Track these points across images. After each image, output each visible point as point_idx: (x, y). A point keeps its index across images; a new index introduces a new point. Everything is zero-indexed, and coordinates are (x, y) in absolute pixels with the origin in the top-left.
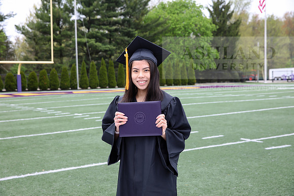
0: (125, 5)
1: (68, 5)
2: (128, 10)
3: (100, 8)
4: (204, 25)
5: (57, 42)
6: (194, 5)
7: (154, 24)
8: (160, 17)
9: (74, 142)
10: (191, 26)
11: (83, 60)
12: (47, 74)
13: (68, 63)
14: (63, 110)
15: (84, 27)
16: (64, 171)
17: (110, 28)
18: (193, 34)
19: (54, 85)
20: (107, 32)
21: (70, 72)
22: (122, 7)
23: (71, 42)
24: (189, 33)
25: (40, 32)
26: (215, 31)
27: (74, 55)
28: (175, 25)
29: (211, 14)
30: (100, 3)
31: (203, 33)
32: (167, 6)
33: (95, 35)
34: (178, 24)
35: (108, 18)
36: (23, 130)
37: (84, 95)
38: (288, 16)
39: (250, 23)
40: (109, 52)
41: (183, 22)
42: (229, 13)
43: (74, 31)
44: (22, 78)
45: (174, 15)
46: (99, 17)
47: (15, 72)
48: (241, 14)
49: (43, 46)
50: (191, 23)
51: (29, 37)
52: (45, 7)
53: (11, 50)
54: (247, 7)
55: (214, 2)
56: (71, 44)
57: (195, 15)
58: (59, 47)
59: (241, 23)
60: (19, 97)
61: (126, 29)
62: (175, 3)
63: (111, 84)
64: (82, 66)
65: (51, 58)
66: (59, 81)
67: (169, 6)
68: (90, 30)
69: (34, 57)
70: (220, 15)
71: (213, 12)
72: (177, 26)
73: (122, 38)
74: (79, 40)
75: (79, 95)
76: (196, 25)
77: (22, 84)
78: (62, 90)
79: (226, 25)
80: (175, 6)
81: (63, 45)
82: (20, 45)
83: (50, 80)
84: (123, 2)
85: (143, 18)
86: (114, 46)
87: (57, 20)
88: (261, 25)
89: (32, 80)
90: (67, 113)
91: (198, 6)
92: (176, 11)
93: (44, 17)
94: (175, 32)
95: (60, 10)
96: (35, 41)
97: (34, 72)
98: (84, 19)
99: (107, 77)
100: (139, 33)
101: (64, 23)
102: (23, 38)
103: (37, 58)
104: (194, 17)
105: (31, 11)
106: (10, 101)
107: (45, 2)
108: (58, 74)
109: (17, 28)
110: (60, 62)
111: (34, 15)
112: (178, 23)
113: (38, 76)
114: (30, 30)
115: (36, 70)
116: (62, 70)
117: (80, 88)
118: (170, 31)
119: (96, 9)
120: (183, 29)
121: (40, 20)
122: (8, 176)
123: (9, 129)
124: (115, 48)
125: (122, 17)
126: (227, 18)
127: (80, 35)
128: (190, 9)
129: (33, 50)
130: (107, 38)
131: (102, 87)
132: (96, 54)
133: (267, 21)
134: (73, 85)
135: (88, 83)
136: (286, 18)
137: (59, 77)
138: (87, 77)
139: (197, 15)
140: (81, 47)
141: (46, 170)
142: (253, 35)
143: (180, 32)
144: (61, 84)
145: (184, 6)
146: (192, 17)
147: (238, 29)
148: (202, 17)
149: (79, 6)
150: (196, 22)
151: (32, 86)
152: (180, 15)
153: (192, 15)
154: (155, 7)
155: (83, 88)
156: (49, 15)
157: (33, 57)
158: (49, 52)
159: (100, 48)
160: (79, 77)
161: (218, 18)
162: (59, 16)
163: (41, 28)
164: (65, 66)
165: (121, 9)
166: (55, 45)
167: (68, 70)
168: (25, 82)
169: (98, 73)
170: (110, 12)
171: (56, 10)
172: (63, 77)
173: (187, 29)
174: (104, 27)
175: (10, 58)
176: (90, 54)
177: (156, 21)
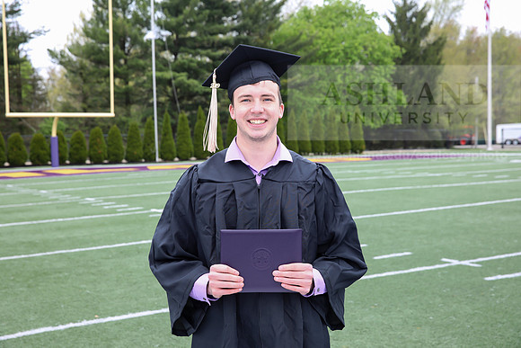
0: (239, 12)
1: (140, 13)
2: (246, 22)
3: (195, 17)
4: (379, 47)
5: (120, 78)
6: (362, 12)
7: (290, 47)
8: (301, 34)
10: (356, 48)
11: (166, 110)
12: (103, 136)
13: (139, 115)
14: (131, 201)
15: (167, 52)
16: (132, 319)
17: (214, 54)
18: (360, 63)
19: (115, 155)
20: (208, 60)
21: (142, 132)
22: (235, 16)
23: (145, 78)
24: (353, 62)
25: (91, 61)
26: (398, 58)
27: (151, 101)
28: (328, 47)
29: (393, 27)
30: (196, 9)
31: (379, 60)
32: (315, 14)
33: (186, 67)
34: (334, 46)
35: (209, 37)
36: (61, 240)
37: (166, 172)
39: (461, 42)
41: (342, 42)
42: (424, 25)
43: (151, 60)
44: (59, 143)
45: (327, 30)
46: (193, 34)
47: (47, 131)
48: (445, 27)
49: (97, 85)
50: (356, 44)
51: (74, 70)
52: (100, 18)
53: (40, 93)
54: (457, 14)
55: (397, 7)
56: (144, 82)
57: (364, 29)
58: (124, 87)
59: (446, 44)
60: (55, 177)
62: (328, 9)
64: (164, 121)
65: (109, 106)
66: (124, 147)
67: (318, 13)
68: (179, 56)
69: (81, 104)
70: (409, 28)
71: (396, 24)
72: (332, 49)
74: (160, 74)
75: (160, 173)
76: (365, 48)
77: (59, 152)
78: (130, 161)
79: (419, 47)
80: (329, 14)
81: (131, 84)
82: (56, 83)
83: (109, 146)
84: (236, 7)
85: (272, 35)
87: (120, 40)
88: (481, 45)
89: (78, 146)
90: (138, 208)
91: (369, 13)
92: (330, 23)
93: (99, 36)
95: (125, 22)
96: (82, 77)
97: (80, 132)
98: (168, 38)
101: (132, 45)
102: (61, 71)
103: (85, 106)
104: (362, 33)
106: (38, 184)
107: (100, 9)
108: (122, 135)
109: (52, 54)
110: (125, 113)
111: (81, 31)
112: (333, 44)
113: (87, 138)
114: (74, 58)
115: (84, 128)
116: (130, 128)
117: (160, 160)
118: (319, 58)
119: (188, 20)
120: (342, 54)
121: (91, 41)
123: (37, 238)
125: (234, 34)
126: (421, 35)
127: (161, 66)
128: (355, 18)
129: (78, 92)
130: (208, 70)
131: (199, 158)
132: (188, 100)
133: (493, 38)
134: (149, 154)
135: (175, 150)
137: (125, 141)
138: (173, 141)
139: (368, 29)
140: (161, 87)
141: (101, 316)
142: (468, 62)
143: (336, 60)
144: (127, 152)
145: (344, 13)
146: (357, 33)
147: (440, 53)
148: (377, 33)
149: (159, 14)
150: (365, 41)
151: (77, 157)
152: (337, 29)
153: (358, 29)
154: (292, 15)
155: (165, 159)
156: (108, 31)
157: (77, 105)
158: (107, 96)
159: (196, 89)
160: (159, 139)
161: (405, 34)
162: (125, 33)
163: (93, 54)
164: (135, 121)
165: (233, 19)
166: (117, 83)
167: (140, 127)
168: (65, 148)
169: (192, 132)
170: (213, 25)
171: (119, 21)
172: (131, 140)
173: (349, 56)
174: (203, 52)
175: (38, 106)
176: (179, 99)
177: (294, 41)
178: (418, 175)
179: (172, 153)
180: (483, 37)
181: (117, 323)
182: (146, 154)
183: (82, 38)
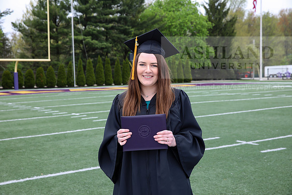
0: (121, 3)
1: (65, 2)
2: (125, 8)
3: (96, 6)
4: (200, 23)
5: (54, 39)
6: (189, 2)
7: (150, 22)
8: (156, 15)
9: (72, 144)
10: (187, 23)
11: (80, 57)
12: (44, 72)
14: (60, 109)
15: (80, 25)
16: (62, 175)
17: (107, 26)
18: (189, 32)
19: (51, 83)
20: (103, 29)
21: (66, 70)
22: (119, 5)
24: (185, 31)
25: (37, 29)
26: (210, 29)
27: (71, 52)
28: (171, 23)
29: (207, 11)
30: (97, 0)
31: (199, 31)
32: (163, 4)
33: (91, 33)
34: (174, 22)
35: (104, 16)
36: (21, 131)
37: (80, 93)
38: (283, 13)
39: (245, 20)
40: (105, 50)
41: (179, 20)
42: (224, 10)
43: (71, 29)
44: (18, 76)
45: (170, 13)
46: (95, 14)
47: (12, 69)
48: (237, 11)
49: (40, 43)
50: (187, 21)
51: (28, 34)
52: (42, 5)
53: (7, 47)
54: (243, 4)
56: (67, 42)
57: (191, 12)
58: (56, 44)
59: (237, 21)
60: (16, 95)
61: (123, 26)
62: (171, 1)
63: (107, 82)
64: (79, 64)
65: (48, 56)
66: (56, 78)
67: (165, 4)
68: (87, 27)
69: (31, 54)
70: (216, 12)
71: (209, 10)
72: (173, 24)
73: (118, 35)
74: (76, 37)
75: (76, 93)
76: (192, 23)
77: (19, 81)
78: (59, 87)
79: (222, 22)
80: (171, 4)
81: (60, 42)
82: (16, 42)
83: (47, 78)
85: (140, 15)
86: (110, 44)
87: (53, 18)
88: (256, 22)
89: (29, 77)
90: (64, 113)
91: (194, 3)
92: (172, 9)
93: (41, 15)
94: (171, 30)
95: (56, 7)
96: (31, 38)
97: (31, 70)
98: (81, 17)
99: (103, 74)
100: (135, 30)
101: (60, 21)
102: (20, 35)
103: (34, 55)
104: (190, 14)
105: (28, 7)
106: (7, 99)
108: (54, 72)
109: (14, 25)
110: (56, 59)
111: (31, 12)
112: (173, 20)
113: (35, 73)
114: (27, 28)
115: (33, 68)
116: (59, 68)
117: (77, 86)
118: (166, 29)
119: (92, 7)
120: (179, 26)
121: (36, 18)
122: (7, 180)
123: (6, 130)
124: (111, 45)
125: (118, 15)
126: (223, 16)
127: (77, 32)
128: (186, 6)
129: (29, 47)
130: (104, 35)
131: (99, 85)
132: (93, 52)
133: (263, 18)
134: (70, 82)
136: (281, 15)
137: (56, 75)
138: (84, 75)
139: (193, 12)
140: (77, 45)
141: (45, 174)
142: (249, 32)
143: (176, 30)
144: (58, 81)
145: (180, 3)
146: (188, 15)
147: (234, 26)
148: (198, 15)
149: (76, 3)
150: (191, 19)
151: (29, 84)
152: (175, 12)
153: (188, 12)
154: (151, 4)
155: (80, 85)
156: (46, 12)
157: (29, 54)
158: (46, 49)
159: (96, 46)
160: (76, 74)
161: (214, 15)
162: (56, 13)
163: (38, 26)
164: (62, 64)
165: (118, 6)
166: (52, 42)
167: (65, 67)
168: (22, 79)
169: (95, 70)
170: (106, 9)
171: (52, 7)
172: (60, 75)
173: (182, 27)
174: (101, 25)
175: (6, 55)
176: (87, 51)
177: (152, 19)
178: (222, 94)
179: (84, 82)
180: (257, 17)
181: (54, 178)
182: (68, 82)
183: (31, 16)
